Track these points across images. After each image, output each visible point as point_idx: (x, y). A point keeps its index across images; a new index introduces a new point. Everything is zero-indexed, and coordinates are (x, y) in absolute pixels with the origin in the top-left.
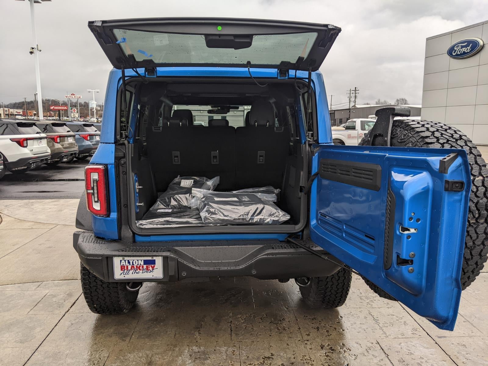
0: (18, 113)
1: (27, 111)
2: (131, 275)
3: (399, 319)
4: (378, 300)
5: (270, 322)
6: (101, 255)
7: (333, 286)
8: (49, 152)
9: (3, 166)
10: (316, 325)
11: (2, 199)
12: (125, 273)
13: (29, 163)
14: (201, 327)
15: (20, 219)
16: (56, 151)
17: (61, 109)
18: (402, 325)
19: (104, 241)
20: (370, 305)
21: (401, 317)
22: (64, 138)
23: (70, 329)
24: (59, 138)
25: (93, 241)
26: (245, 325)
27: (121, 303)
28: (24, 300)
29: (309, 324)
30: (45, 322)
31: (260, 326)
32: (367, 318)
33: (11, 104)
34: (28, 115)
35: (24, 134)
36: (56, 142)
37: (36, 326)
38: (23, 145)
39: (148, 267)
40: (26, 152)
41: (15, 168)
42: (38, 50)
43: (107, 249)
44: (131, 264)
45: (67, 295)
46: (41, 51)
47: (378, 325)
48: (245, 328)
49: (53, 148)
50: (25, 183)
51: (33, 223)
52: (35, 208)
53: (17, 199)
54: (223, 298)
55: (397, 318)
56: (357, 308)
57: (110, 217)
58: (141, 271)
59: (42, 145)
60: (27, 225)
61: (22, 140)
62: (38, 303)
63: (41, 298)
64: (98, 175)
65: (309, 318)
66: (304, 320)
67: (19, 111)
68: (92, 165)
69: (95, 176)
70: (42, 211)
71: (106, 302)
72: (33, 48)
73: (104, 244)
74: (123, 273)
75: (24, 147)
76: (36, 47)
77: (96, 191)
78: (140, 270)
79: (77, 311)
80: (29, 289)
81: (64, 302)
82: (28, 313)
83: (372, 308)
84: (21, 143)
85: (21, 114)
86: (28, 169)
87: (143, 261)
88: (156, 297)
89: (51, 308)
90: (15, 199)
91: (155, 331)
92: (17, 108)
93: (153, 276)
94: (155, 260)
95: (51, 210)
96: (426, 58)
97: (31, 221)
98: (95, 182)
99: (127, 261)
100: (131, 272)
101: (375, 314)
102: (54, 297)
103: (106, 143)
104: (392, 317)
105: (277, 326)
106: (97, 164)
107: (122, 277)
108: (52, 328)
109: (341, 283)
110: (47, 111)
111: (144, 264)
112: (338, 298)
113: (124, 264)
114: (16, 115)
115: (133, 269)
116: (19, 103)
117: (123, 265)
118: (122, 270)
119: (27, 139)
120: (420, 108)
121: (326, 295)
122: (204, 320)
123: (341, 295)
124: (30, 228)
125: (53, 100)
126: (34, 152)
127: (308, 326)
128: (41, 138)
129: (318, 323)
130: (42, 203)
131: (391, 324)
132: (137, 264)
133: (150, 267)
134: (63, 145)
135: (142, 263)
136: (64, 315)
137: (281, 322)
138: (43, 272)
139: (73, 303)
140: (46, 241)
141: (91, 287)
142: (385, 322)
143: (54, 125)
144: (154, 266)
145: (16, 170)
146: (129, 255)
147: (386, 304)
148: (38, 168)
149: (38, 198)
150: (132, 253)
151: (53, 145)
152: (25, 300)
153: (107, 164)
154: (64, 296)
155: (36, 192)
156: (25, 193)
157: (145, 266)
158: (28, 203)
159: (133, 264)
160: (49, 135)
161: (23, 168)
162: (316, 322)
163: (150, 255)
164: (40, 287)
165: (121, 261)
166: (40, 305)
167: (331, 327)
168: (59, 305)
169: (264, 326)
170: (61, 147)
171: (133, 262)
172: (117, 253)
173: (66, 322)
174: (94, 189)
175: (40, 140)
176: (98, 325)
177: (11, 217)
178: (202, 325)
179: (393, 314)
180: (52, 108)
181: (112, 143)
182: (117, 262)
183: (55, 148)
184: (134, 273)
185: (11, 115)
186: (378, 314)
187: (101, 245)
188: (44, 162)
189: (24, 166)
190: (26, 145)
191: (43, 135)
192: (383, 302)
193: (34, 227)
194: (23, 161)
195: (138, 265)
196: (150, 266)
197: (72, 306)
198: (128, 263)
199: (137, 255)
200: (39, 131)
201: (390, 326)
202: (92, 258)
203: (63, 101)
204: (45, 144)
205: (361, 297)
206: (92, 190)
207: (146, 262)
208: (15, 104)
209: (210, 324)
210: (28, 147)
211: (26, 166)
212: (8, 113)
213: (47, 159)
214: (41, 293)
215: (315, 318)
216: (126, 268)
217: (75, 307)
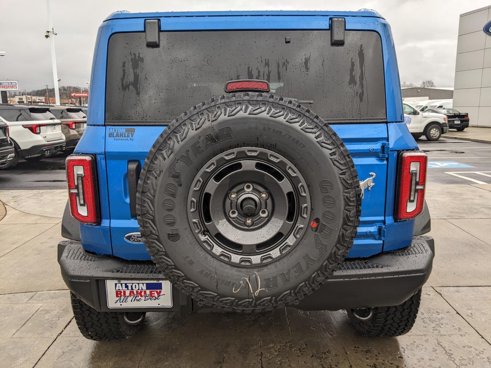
0: (40, 100)
1: (50, 98)
2: (130, 304)
3: (480, 353)
4: (446, 324)
5: (312, 355)
6: (89, 277)
7: (396, 313)
8: (64, 139)
9: (14, 154)
10: (371, 361)
11: (11, 189)
12: (121, 300)
13: (42, 150)
14: (223, 361)
15: (25, 212)
16: (72, 138)
17: (81, 96)
18: (485, 363)
19: (95, 257)
20: (437, 331)
21: (482, 350)
22: (79, 124)
23: (60, 360)
24: (74, 125)
25: (80, 257)
26: (280, 359)
27: (122, 330)
28: (11, 317)
29: (363, 359)
30: (31, 349)
31: (300, 361)
32: (436, 350)
33: (34, 92)
34: (50, 102)
35: (36, 119)
36: (71, 128)
37: (19, 354)
38: (36, 131)
39: (153, 293)
40: (39, 139)
41: (28, 156)
42: (53, 33)
43: (97, 269)
44: (130, 288)
45: (63, 310)
46: (56, 34)
47: (453, 363)
48: (280, 364)
49: (68, 135)
50: (39, 171)
51: (39, 217)
52: (44, 199)
53: (27, 189)
54: (250, 318)
55: (476, 351)
56: (421, 336)
57: (102, 225)
58: (143, 298)
59: (56, 131)
60: (31, 220)
61: (34, 126)
62: (27, 321)
63: (32, 315)
64: (84, 168)
65: (362, 351)
66: (355, 352)
67: (41, 98)
68: (75, 155)
69: (79, 171)
70: (51, 203)
71: (103, 330)
72: (48, 32)
73: (94, 261)
74: (119, 301)
75: (36, 133)
76: (51, 30)
77: (81, 191)
78: (141, 296)
79: (72, 334)
80: (20, 301)
81: (58, 320)
82: (12, 336)
83: (441, 335)
84: (34, 129)
85: (43, 101)
86: (43, 156)
87: (145, 285)
88: (168, 315)
89: (42, 328)
90: (25, 189)
91: (165, 366)
92: (40, 96)
93: (159, 304)
94: (161, 283)
95: (60, 201)
96: (459, 36)
97: (37, 215)
98: (80, 178)
99: (124, 285)
100: (130, 299)
101: (445, 344)
102: (47, 313)
103: (94, 125)
104: (469, 349)
105: (321, 361)
106: (82, 153)
107: (118, 305)
108: (39, 358)
109: (407, 309)
110: (68, 98)
111: (147, 289)
112: (402, 327)
113: (121, 288)
114: (38, 102)
115: (132, 294)
116: (42, 91)
117: (119, 289)
118: (117, 296)
119: (40, 126)
120: (452, 91)
121: (386, 324)
122: (227, 350)
123: (406, 323)
124: (35, 223)
125: (74, 87)
126: (47, 139)
127: (361, 362)
128: (54, 125)
129: (375, 359)
130: (52, 194)
131: (471, 362)
132: (137, 288)
133: (155, 293)
134: (79, 131)
135: (144, 288)
136: (55, 340)
137: (326, 356)
138: (39, 279)
139: (68, 322)
140: (49, 239)
141: (83, 311)
142: (461, 357)
143: (69, 110)
144: (160, 292)
145: (29, 158)
146: (126, 277)
147: (457, 329)
148: (53, 156)
149: (48, 188)
150: (130, 274)
151: (69, 132)
152: (13, 316)
153: (96, 154)
154: (58, 313)
155: (48, 181)
156: (36, 182)
157: (148, 292)
158: (38, 194)
159: (132, 289)
160: (63, 121)
161: (36, 155)
162: (371, 356)
163: (155, 278)
164: (33, 298)
165: (116, 284)
166: (29, 324)
167: (391, 364)
168: (52, 325)
169: (305, 362)
170: (77, 133)
171: (132, 286)
172: (109, 275)
173: (56, 350)
174: (78, 188)
175: (54, 127)
176: (95, 356)
177: (17, 210)
178: (224, 357)
179: (470, 345)
180: (73, 95)
181: (102, 125)
182: (111, 286)
183: (71, 134)
184: (134, 300)
185: (33, 102)
186: (450, 344)
187: (90, 262)
188: (58, 150)
189: (38, 154)
190: (39, 132)
191: (57, 121)
192: (453, 326)
193: (39, 222)
194: (35, 149)
195: (139, 289)
196: (154, 291)
197: (66, 327)
198: (126, 288)
199: (136, 277)
200: (53, 116)
201: (469, 364)
202: (77, 280)
203: (85, 88)
204: (60, 131)
205: (423, 319)
206: (75, 189)
207: (149, 286)
208: (38, 91)
209: (234, 357)
210: (40, 134)
211: (39, 154)
212: (30, 100)
213: (62, 146)
214: (33, 307)
215: (369, 351)
216: (122, 294)
217: (70, 328)
